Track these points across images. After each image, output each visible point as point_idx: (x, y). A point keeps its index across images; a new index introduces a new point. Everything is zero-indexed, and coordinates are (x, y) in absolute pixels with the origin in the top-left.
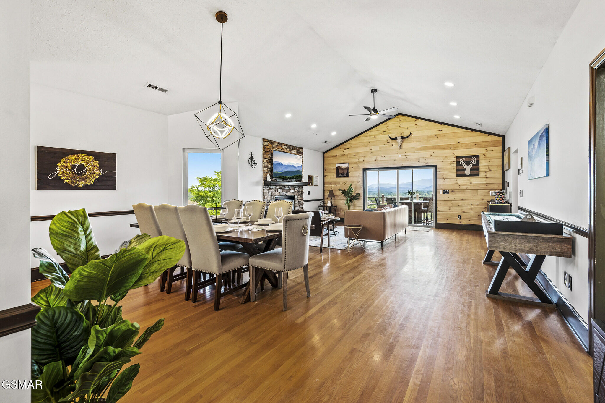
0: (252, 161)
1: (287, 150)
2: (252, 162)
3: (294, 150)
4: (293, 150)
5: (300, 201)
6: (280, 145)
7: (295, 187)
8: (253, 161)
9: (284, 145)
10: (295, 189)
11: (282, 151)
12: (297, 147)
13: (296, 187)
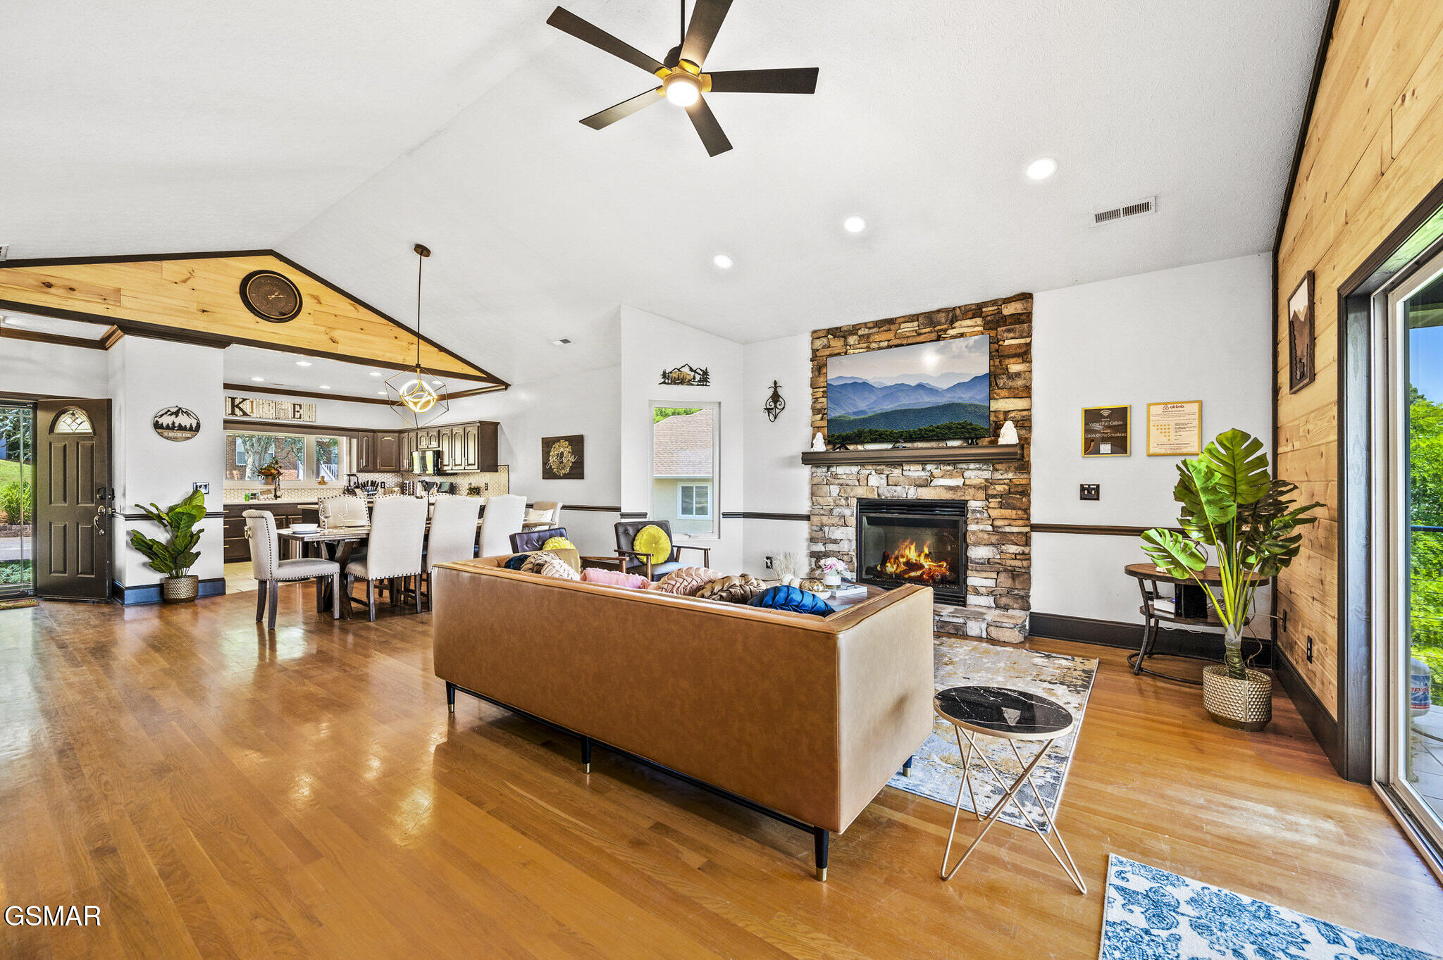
0: (775, 404)
1: (920, 334)
2: (776, 407)
3: (968, 322)
4: (957, 324)
5: (998, 523)
6: (881, 329)
7: (960, 466)
8: (779, 403)
9: (902, 320)
10: (967, 474)
11: (891, 347)
12: (980, 306)
13: (972, 466)
